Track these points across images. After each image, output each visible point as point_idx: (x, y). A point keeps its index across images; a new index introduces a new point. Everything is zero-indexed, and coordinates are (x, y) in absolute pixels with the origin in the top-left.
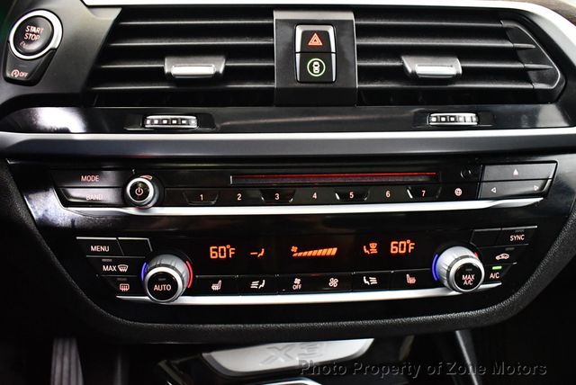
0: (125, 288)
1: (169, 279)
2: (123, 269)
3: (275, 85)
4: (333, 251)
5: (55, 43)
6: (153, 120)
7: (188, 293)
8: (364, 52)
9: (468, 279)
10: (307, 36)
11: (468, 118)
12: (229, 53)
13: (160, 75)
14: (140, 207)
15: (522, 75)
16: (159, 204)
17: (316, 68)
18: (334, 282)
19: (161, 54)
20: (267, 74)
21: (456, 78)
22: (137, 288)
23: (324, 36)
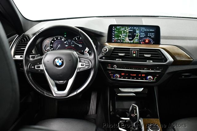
0: (112, 77)
1: (117, 76)
2: (112, 75)
3: (130, 57)
4: (135, 75)
5: (107, 51)
6: (117, 59)
7: (119, 78)
8: (140, 53)
9: (150, 79)
10: (134, 52)
11: (152, 61)
12: (125, 53)
13: (118, 55)
14: (115, 68)
15: (158, 57)
16: (117, 68)
17: (134, 55)
18: (135, 79)
19: (118, 53)
20: (129, 55)
21: (150, 57)
22: (113, 77)
23: (135, 52)
